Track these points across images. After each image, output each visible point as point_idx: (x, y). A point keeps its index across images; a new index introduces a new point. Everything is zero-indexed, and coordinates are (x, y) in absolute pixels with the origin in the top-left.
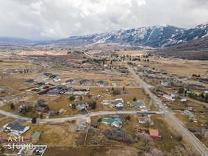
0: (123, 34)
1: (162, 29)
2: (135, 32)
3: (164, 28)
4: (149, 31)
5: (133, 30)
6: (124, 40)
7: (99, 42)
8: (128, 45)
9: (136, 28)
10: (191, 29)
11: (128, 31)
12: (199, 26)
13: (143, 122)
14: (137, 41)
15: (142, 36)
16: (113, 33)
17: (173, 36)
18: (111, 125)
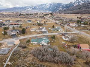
0: (39, 6)
2: (45, 5)
3: (57, 3)
4: (51, 4)
5: (44, 4)
6: (40, 8)
7: (28, 10)
9: (45, 4)
10: (68, 4)
11: (42, 5)
12: (71, 2)
13: (68, 39)
14: (46, 9)
15: (48, 7)
16: (35, 6)
17: (61, 7)
18: (39, 44)
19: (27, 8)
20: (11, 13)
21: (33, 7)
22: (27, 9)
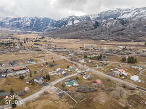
0: (10, 21)
1: (42, 19)
2: (22, 20)
3: (43, 19)
4: (33, 20)
5: (20, 19)
8: (19, 31)
11: (15, 19)
12: (63, 19)
14: (25, 27)
15: (28, 24)
17: (49, 24)
18: (72, 86)
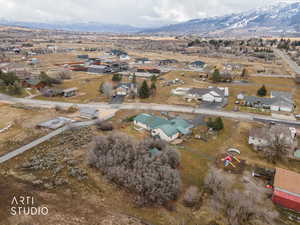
8: (291, 31)
16: (264, 10)
19: (231, 20)
20: (173, 38)
21: (254, 14)
22: (230, 24)
